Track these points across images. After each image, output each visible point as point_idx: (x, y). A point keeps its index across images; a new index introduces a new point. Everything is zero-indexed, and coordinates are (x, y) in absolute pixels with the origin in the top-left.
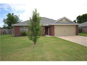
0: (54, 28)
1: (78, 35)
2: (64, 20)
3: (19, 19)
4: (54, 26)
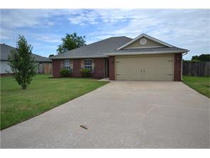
2: (143, 42)
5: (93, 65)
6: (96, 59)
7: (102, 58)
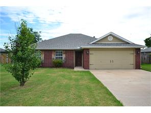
0: (88, 54)
1: (140, 69)
2: (111, 39)
3: (40, 38)
4: (88, 49)
5: (64, 56)
6: (66, 51)
7: (72, 50)
